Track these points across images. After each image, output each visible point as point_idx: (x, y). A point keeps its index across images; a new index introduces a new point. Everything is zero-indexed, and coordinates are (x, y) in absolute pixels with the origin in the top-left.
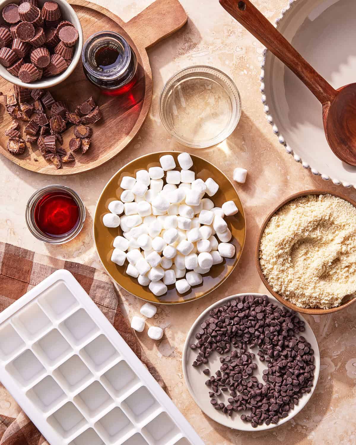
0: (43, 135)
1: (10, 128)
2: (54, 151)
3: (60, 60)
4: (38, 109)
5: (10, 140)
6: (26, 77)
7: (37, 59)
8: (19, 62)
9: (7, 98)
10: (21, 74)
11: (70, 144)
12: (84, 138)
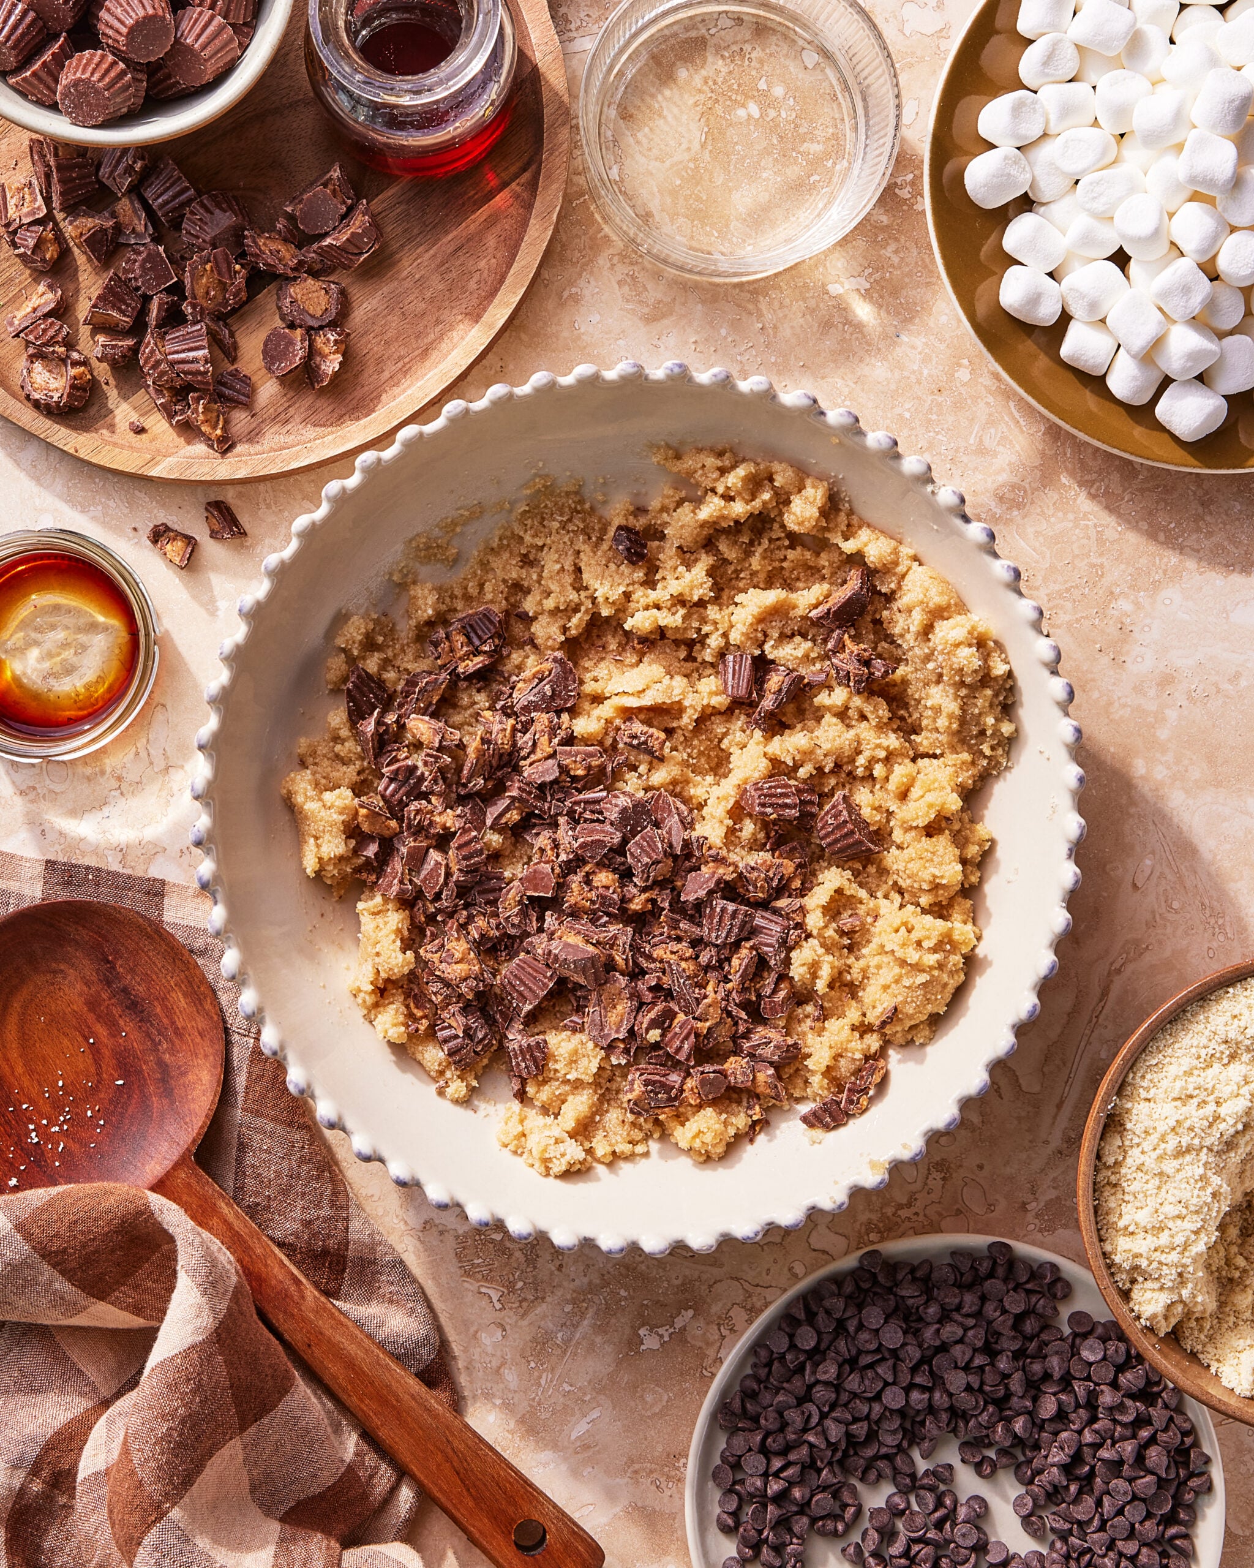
0: (158, 326)
1: (29, 309)
2: (207, 383)
3: (211, 29)
4: (134, 231)
5: (32, 358)
6: (89, 104)
7: (124, 30)
8: (55, 48)
9: (8, 196)
10: (66, 95)
11: (265, 352)
12: (321, 328)
